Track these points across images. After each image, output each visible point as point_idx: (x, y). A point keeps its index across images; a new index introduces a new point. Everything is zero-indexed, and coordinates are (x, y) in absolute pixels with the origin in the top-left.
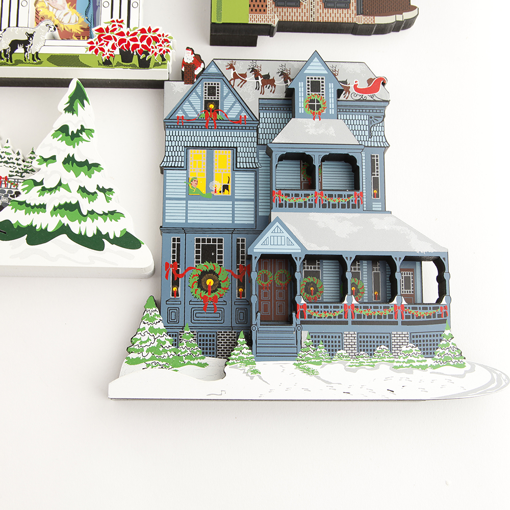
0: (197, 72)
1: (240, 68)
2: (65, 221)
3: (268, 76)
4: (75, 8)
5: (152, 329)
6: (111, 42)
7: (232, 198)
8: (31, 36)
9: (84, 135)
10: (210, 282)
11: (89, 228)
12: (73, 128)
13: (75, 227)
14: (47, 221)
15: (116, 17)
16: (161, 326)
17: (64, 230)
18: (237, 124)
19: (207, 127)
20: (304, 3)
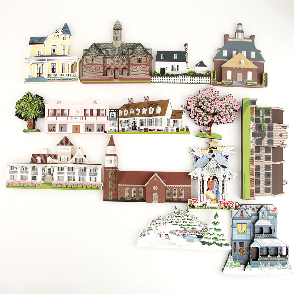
0: (239, 207)
1: (248, 206)
2: (215, 241)
3: (253, 208)
4: (214, 194)
5: (230, 260)
6: (223, 204)
7: (246, 234)
8: (207, 203)
9: (218, 223)
10: (242, 251)
11: (219, 242)
12: (216, 222)
13: (217, 242)
14: (211, 241)
15: (223, 199)
16: (232, 259)
17: (214, 243)
18: (247, 219)
19: (241, 219)
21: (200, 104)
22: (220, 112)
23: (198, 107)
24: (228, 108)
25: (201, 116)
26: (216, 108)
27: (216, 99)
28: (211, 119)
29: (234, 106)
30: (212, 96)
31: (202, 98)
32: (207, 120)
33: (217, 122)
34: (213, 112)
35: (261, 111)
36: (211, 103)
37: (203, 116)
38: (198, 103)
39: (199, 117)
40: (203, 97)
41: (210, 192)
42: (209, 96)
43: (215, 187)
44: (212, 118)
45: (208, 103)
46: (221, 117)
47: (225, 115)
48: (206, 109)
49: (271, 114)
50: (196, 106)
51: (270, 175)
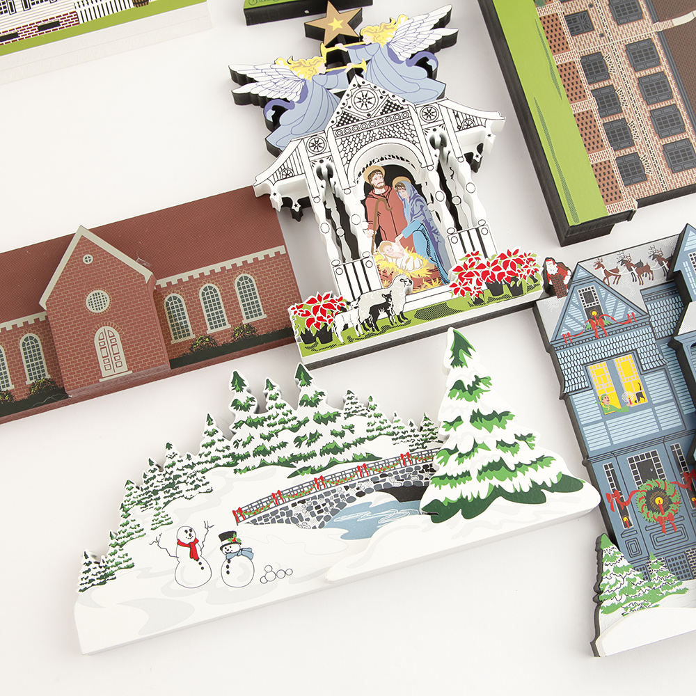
0: (566, 281)
1: (610, 263)
2: (496, 482)
3: (641, 263)
4: (414, 251)
5: (616, 569)
6: (474, 279)
7: (650, 405)
8: (388, 297)
9: (481, 386)
10: (659, 500)
11: (522, 482)
12: (468, 382)
13: (508, 486)
14: (476, 488)
15: (469, 250)
16: (625, 562)
17: (497, 492)
18: (628, 324)
19: (597, 338)
20: (650, 175)
41: (393, 248)
43: (408, 217)
51: (668, 85)
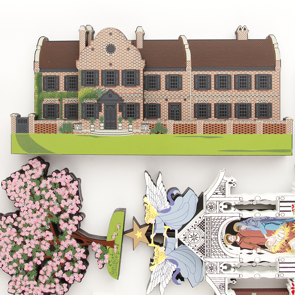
4: (275, 231)
15: (290, 209)
20: (269, 101)
21: (29, 267)
22: (50, 215)
23: (38, 274)
24: (38, 193)
25: (62, 266)
26: (39, 226)
27: (16, 224)
28: (71, 239)
29: (34, 177)
30: (7, 234)
31: (14, 261)
32: (73, 249)
33: (77, 223)
34: (51, 234)
35: (47, 101)
36: (27, 237)
37: (63, 261)
38: (26, 272)
39: (64, 272)
40: (11, 259)
41: (270, 240)
42: (9, 241)
43: (256, 229)
44: (68, 237)
45: (28, 245)
46: (63, 211)
47: (57, 201)
48: (44, 251)
49: (52, 74)
50: (37, 279)
51: (223, 75)
